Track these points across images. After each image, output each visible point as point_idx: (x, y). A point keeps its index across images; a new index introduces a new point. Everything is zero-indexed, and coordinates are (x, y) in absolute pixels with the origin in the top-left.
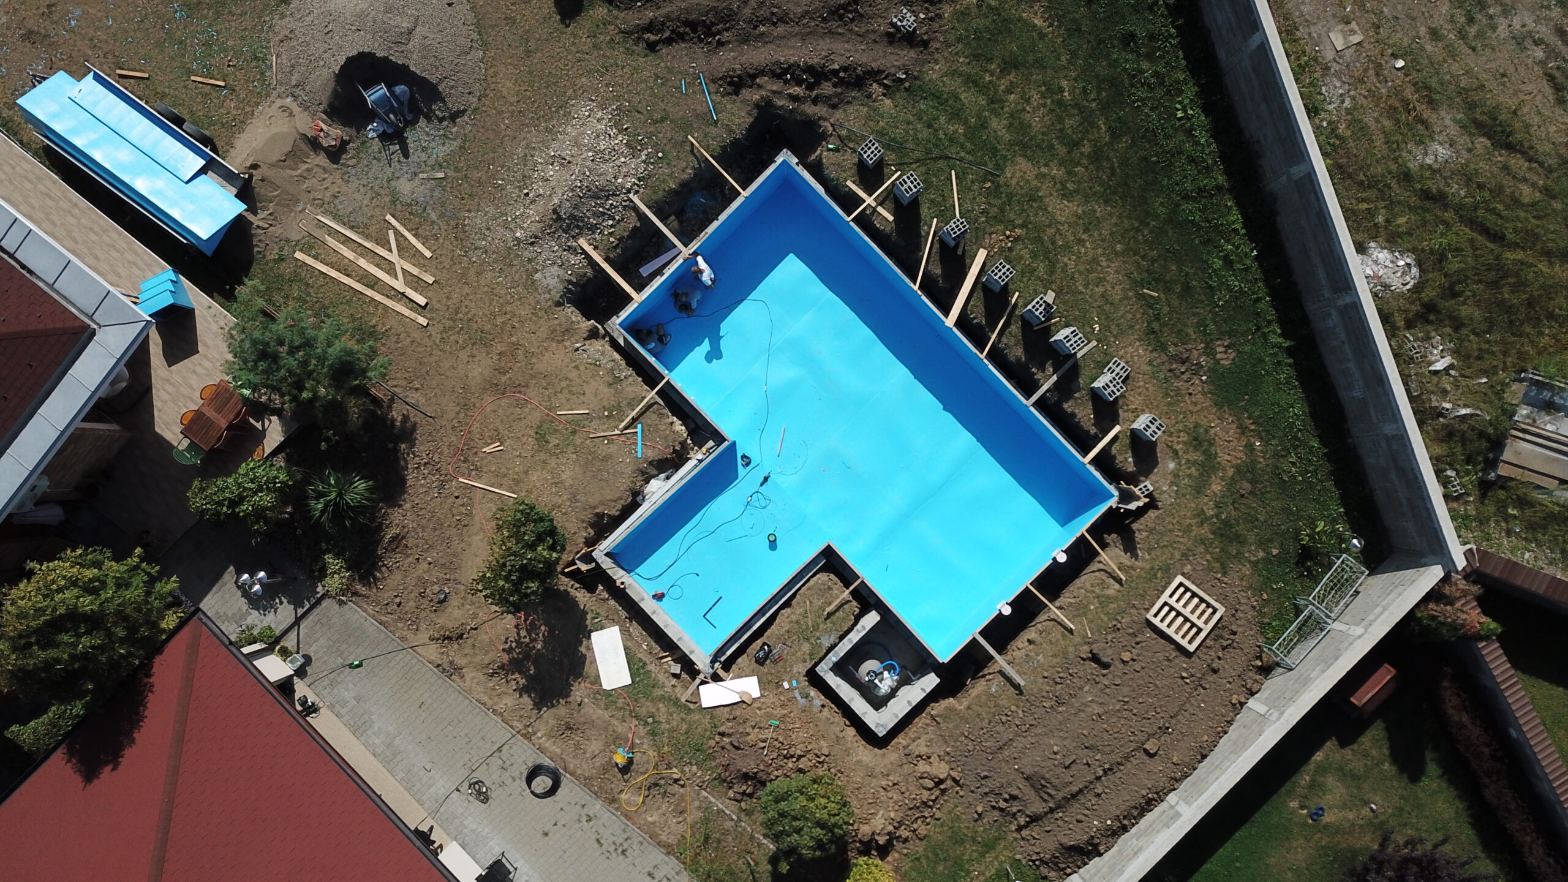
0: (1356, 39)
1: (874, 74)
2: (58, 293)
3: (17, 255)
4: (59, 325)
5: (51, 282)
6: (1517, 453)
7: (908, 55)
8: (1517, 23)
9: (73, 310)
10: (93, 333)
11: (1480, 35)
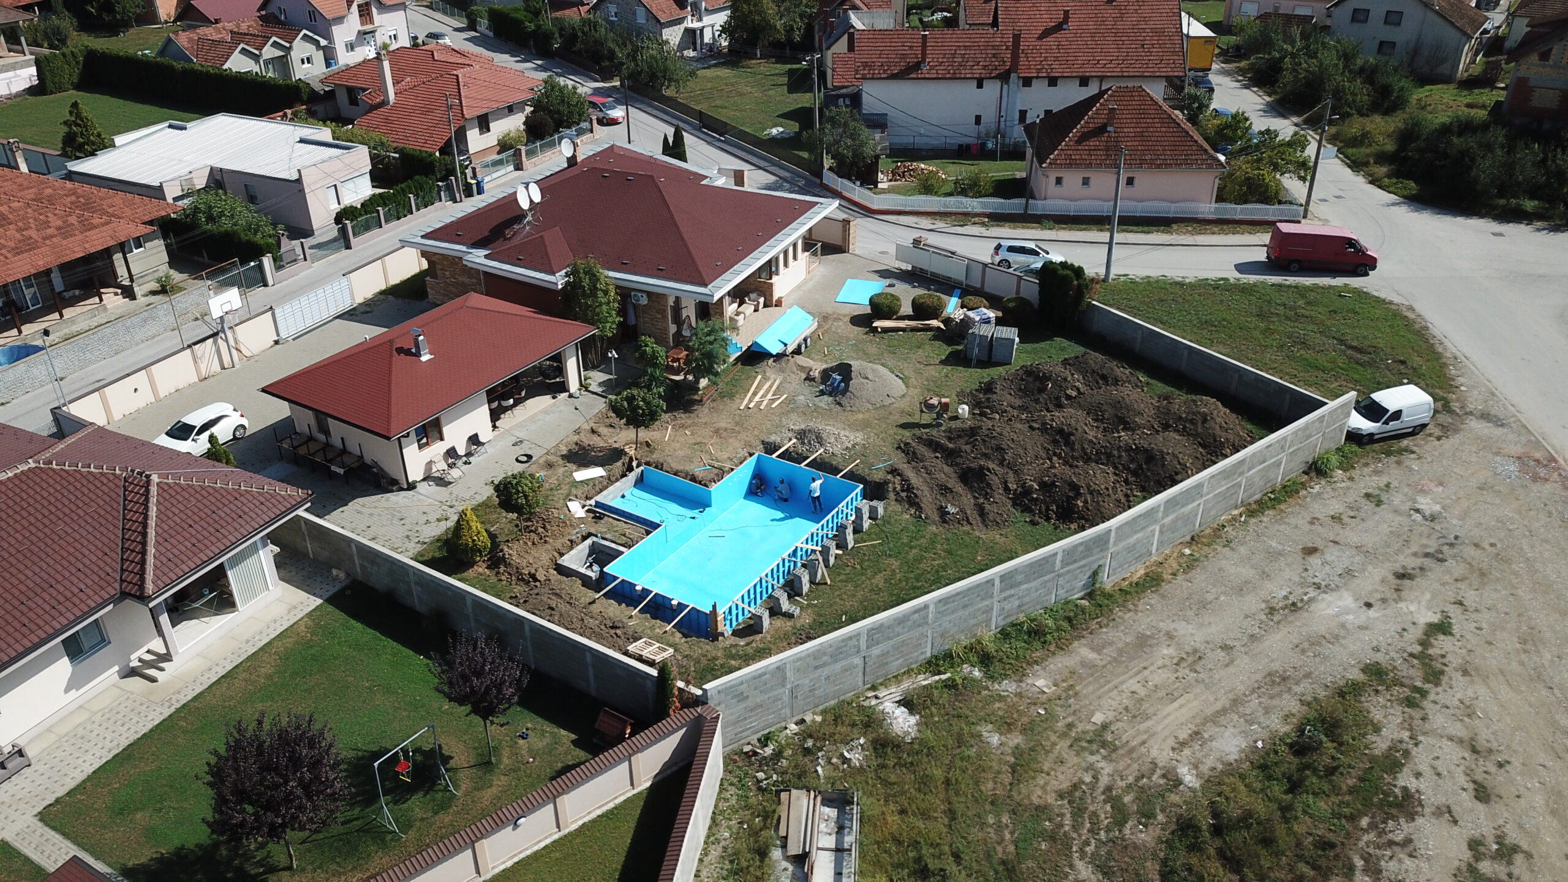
0: (1047, 691)
1: (919, 508)
6: (798, 798)
7: (936, 517)
8: (1103, 764)
11: (1083, 749)
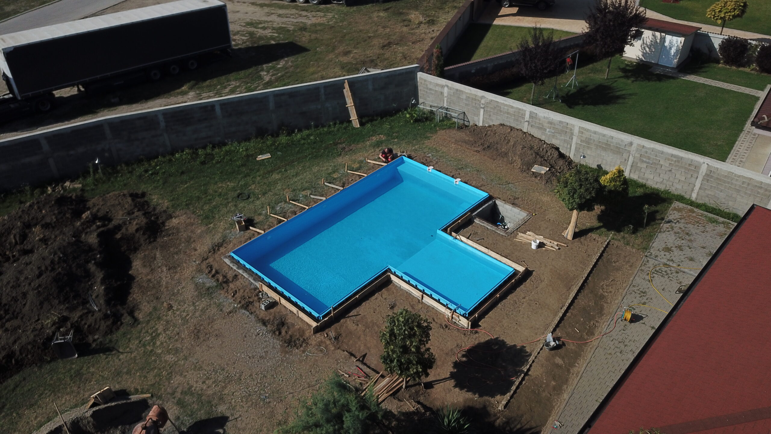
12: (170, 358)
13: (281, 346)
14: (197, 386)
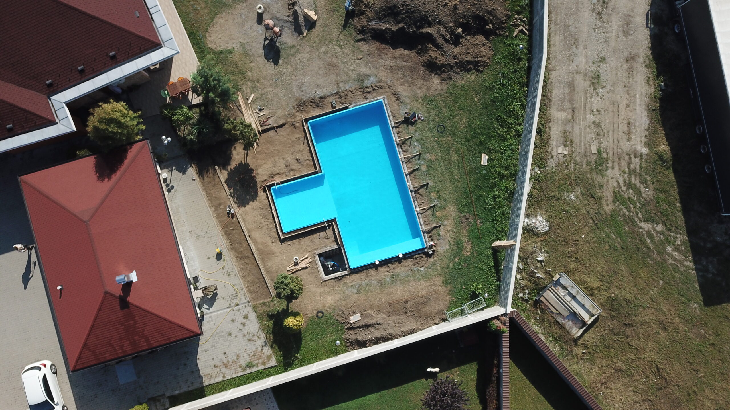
0: (566, 153)
2: (158, 31)
3: (153, 15)
4: (154, 40)
5: (158, 27)
6: (548, 295)
9: (159, 38)
10: (162, 47)
11: (602, 171)
12: (323, 49)
13: (302, 99)
14: (299, 56)
